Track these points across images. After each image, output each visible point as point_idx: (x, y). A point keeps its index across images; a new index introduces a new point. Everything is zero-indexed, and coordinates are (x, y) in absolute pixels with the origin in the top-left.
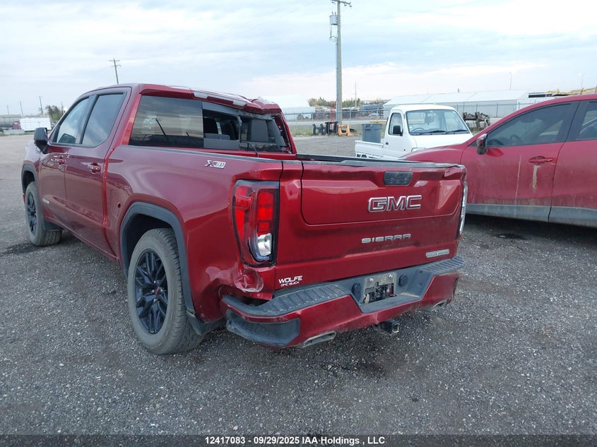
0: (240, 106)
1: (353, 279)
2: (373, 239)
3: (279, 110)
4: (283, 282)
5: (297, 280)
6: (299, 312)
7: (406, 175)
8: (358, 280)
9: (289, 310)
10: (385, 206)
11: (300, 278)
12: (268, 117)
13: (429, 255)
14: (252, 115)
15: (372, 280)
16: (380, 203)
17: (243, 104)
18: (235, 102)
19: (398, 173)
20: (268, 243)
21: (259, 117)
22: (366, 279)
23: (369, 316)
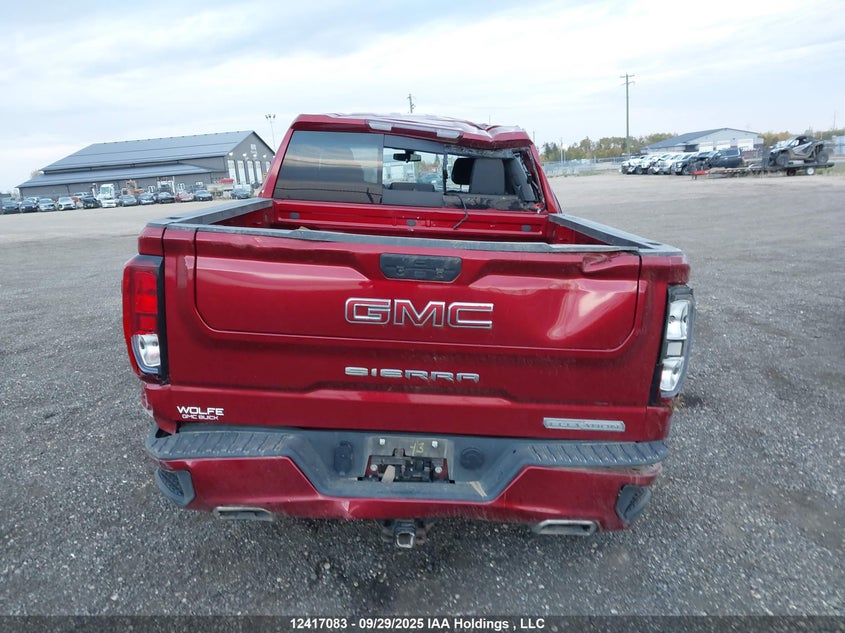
0: (453, 140)
1: (336, 433)
2: (374, 371)
3: (527, 142)
4: (187, 411)
5: (213, 414)
6: (189, 463)
7: (440, 264)
8: (352, 436)
9: (176, 456)
10: (384, 315)
11: (219, 411)
12: (508, 153)
13: (552, 423)
14: (474, 153)
15: (382, 441)
16: (375, 309)
17: (456, 135)
18: (440, 134)
19: (416, 258)
20: (156, 350)
21: (490, 153)
22: (370, 439)
23: (332, 502)
